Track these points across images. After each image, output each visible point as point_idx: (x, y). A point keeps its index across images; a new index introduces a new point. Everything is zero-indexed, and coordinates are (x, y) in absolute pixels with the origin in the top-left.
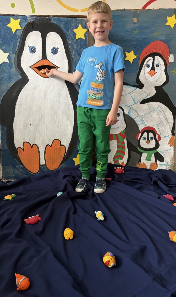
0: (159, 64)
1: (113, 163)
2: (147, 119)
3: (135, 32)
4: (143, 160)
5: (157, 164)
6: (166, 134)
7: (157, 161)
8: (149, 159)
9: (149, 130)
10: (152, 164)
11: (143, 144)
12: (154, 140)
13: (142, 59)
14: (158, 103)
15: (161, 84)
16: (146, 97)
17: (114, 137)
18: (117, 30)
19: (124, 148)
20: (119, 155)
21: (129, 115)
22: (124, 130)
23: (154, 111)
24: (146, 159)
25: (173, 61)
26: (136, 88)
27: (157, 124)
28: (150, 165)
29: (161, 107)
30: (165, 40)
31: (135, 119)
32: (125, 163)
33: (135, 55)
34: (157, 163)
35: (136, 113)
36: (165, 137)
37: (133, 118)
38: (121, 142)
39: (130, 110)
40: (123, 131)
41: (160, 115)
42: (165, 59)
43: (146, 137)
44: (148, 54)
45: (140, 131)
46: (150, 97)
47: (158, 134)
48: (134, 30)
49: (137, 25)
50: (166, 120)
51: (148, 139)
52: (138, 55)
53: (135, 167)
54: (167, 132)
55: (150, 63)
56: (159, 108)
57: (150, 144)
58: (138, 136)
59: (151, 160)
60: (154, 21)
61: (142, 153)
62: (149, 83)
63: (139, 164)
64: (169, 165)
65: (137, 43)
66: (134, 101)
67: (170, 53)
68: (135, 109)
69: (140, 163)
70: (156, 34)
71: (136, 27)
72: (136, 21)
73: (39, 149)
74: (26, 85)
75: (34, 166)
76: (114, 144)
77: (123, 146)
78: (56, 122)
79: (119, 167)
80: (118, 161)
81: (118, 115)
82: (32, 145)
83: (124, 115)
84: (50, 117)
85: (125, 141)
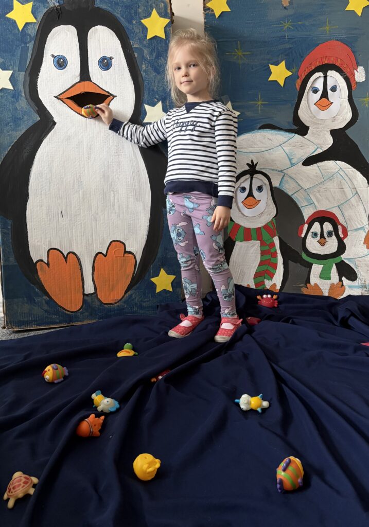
0: (336, 86)
1: (253, 286)
2: (318, 195)
3: (286, 26)
4: (314, 279)
5: (343, 285)
7: (344, 279)
8: (325, 275)
9: (323, 217)
10: (332, 286)
11: (313, 245)
12: (334, 237)
13: (303, 78)
14: (338, 162)
15: (342, 126)
16: (315, 151)
17: (254, 234)
18: (251, 22)
19: (275, 255)
20: (265, 270)
21: (283, 189)
22: (274, 219)
23: (331, 178)
24: (321, 277)
25: (364, 80)
26: (294, 134)
27: (339, 204)
28: (328, 288)
29: (345, 170)
30: (346, 39)
31: (293, 197)
32: (278, 287)
33: (288, 70)
34: (343, 283)
35: (295, 184)
36: (356, 230)
37: (290, 194)
38: (268, 243)
39: (283, 178)
40: (271, 221)
41: (344, 187)
42: (349, 76)
43: (319, 232)
44: (313, 68)
45: (306, 219)
46: (321, 151)
47: (342, 226)
48: (285, 22)
49: (290, 12)
50: (356, 196)
51: (322, 236)
52: (294, 70)
53: (299, 293)
54: (361, 221)
55: (320, 85)
56: (341, 172)
57: (327, 245)
58: (303, 230)
59: (330, 279)
60: (323, 3)
61: (312, 264)
62: (319, 124)
63: (307, 288)
64: (367, 286)
65: (292, 46)
66: (290, 160)
67: (358, 64)
68: (293, 176)
69: (308, 285)
70: (327, 28)
71: (288, 16)
72: (288, 5)
73: (82, 263)
74: (50, 134)
75: (71, 297)
76: (254, 248)
77: (272, 251)
78: (113, 205)
79: (267, 294)
80: (263, 282)
81: (260, 189)
82: (65, 255)
83: (272, 189)
84: (100, 197)
85: (276, 240)
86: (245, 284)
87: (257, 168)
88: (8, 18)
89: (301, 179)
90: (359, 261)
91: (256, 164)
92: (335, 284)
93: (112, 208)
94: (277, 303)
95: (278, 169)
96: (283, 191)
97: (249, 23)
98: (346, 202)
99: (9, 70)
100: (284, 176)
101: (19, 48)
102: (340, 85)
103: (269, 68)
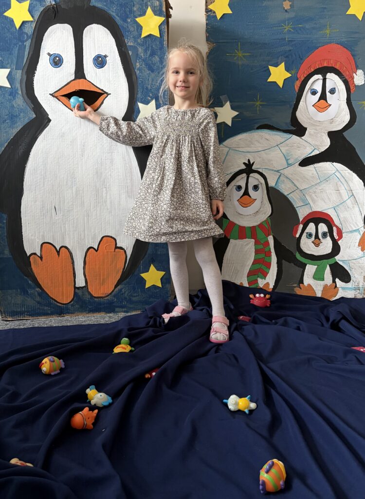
0: (335, 88)
1: (246, 285)
2: (313, 195)
3: (287, 28)
4: (308, 280)
5: (336, 286)
6: (352, 225)
7: (337, 280)
8: (318, 276)
9: (318, 218)
10: (325, 287)
11: (307, 246)
12: (329, 238)
13: (303, 79)
14: (334, 164)
15: (340, 128)
16: (312, 152)
17: (248, 233)
18: (252, 24)
19: (269, 254)
20: (259, 269)
21: (278, 189)
22: (269, 218)
23: (327, 179)
24: (314, 278)
25: (363, 83)
26: (291, 135)
27: (335, 205)
28: (321, 289)
29: (341, 172)
30: (346, 42)
31: (289, 197)
32: (271, 286)
33: (288, 71)
34: (336, 284)
35: (291, 184)
36: (351, 232)
37: (286, 194)
38: (262, 243)
39: (279, 178)
40: (266, 221)
41: (340, 188)
42: (348, 79)
43: (314, 233)
44: (313, 70)
45: (301, 220)
46: (318, 152)
47: (337, 227)
48: (285, 25)
49: (292, 15)
50: (352, 198)
51: (317, 237)
52: (293, 72)
53: (291, 293)
54: (356, 223)
55: (318, 87)
56: (337, 174)
57: (321, 246)
58: (297, 230)
59: (323, 280)
60: (325, 6)
61: (306, 265)
62: (317, 125)
63: (300, 288)
64: (361, 289)
65: (292, 48)
66: (287, 160)
67: (357, 68)
68: (290, 176)
69: (301, 285)
70: (328, 32)
71: (289, 19)
72: (289, 8)
73: (74, 257)
74: (45, 131)
75: (63, 289)
76: (248, 246)
77: (267, 249)
78: (106, 202)
79: (260, 294)
80: (256, 281)
81: (256, 188)
82: (58, 249)
83: (268, 188)
84: (93, 193)
85: (271, 240)
86: (238, 282)
87: (254, 167)
88: (5, 16)
89: (297, 180)
90: (352, 263)
91: (253, 163)
92: (329, 285)
93: (104, 204)
94: (270, 303)
95: (275, 169)
96: (279, 191)
97: (250, 25)
98: (341, 204)
99: (7, 68)
100: (280, 176)
101: (17, 47)
102: (339, 87)
103: (269, 69)
